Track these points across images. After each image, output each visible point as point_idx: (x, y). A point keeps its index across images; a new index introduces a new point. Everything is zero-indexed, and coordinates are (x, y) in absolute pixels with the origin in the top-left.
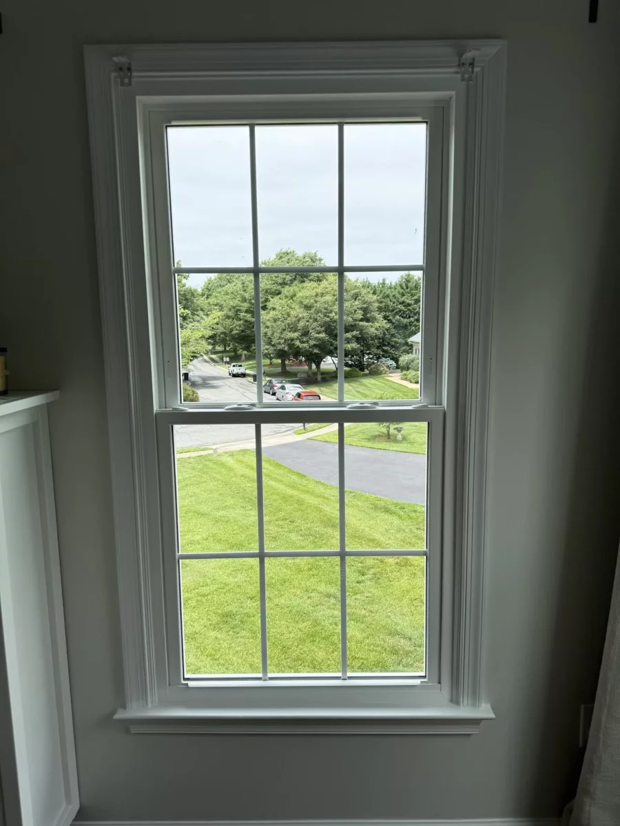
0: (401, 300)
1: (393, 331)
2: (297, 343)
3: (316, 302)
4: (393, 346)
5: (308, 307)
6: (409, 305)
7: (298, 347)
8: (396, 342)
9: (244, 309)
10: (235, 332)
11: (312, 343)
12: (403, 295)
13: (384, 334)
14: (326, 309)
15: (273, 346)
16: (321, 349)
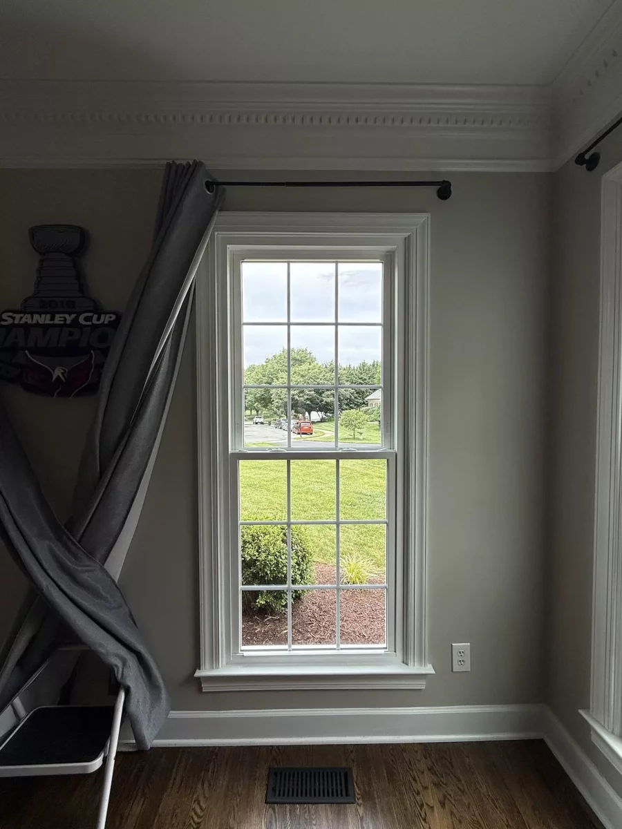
0: (360, 377)
1: (356, 395)
2: (296, 397)
3: (308, 373)
4: (356, 405)
5: (302, 376)
6: (365, 379)
7: (297, 400)
8: (358, 402)
9: (266, 381)
10: (258, 395)
11: (306, 397)
12: (361, 374)
13: (350, 396)
14: (314, 376)
15: (281, 399)
16: (311, 402)
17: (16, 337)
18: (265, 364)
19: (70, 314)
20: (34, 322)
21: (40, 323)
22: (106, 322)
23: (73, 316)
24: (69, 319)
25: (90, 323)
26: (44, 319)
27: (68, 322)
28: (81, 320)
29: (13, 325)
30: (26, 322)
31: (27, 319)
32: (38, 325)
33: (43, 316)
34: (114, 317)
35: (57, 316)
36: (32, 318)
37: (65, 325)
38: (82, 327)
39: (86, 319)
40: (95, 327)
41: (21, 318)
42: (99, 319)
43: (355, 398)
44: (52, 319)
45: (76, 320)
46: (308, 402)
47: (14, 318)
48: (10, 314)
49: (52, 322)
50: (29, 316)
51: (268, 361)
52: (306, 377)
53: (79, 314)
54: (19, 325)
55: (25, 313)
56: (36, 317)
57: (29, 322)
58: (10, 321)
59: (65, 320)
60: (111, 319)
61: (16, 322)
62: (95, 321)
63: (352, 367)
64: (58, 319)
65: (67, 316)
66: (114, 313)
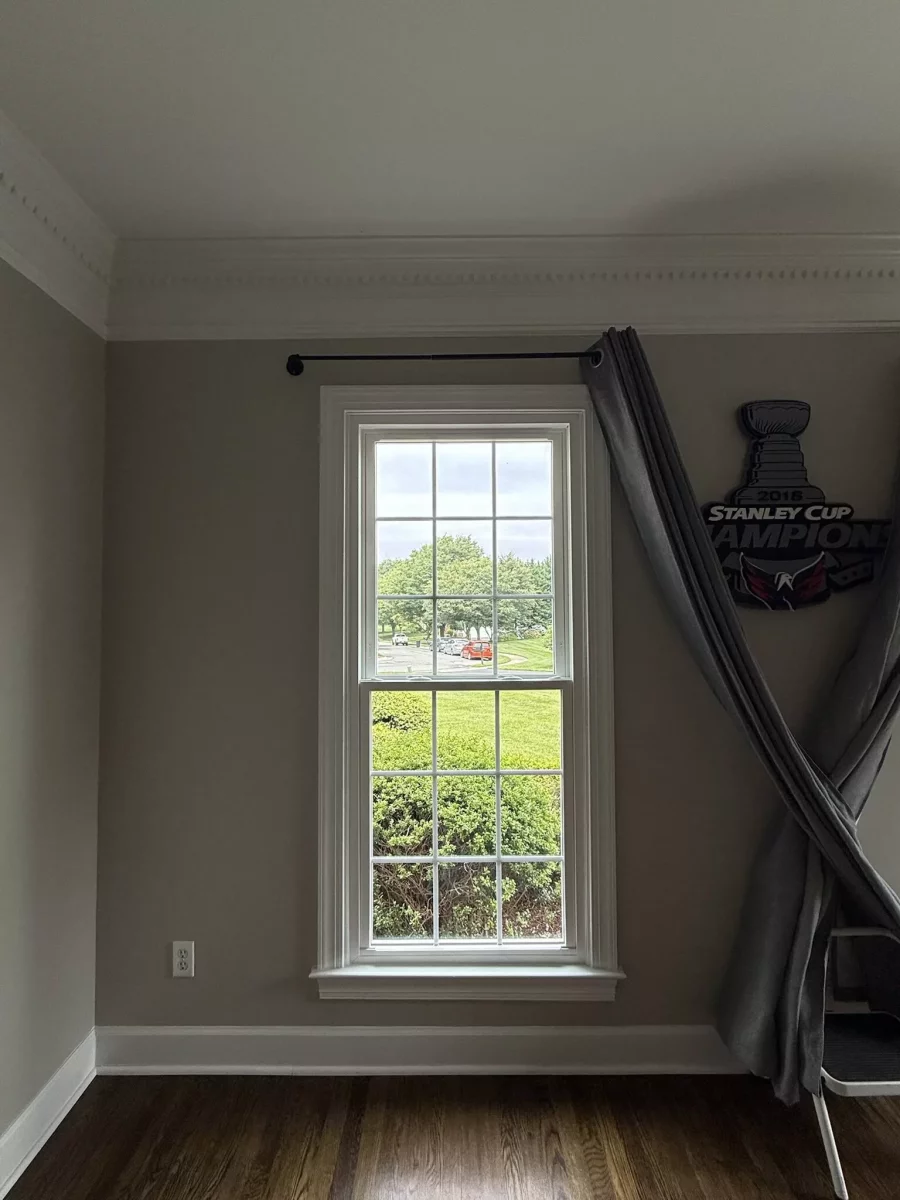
2: (461, 606)
5: (469, 576)
7: (462, 610)
11: (475, 606)
16: (482, 612)
17: (727, 536)
18: (411, 559)
19: (794, 507)
20: (751, 517)
21: (758, 518)
22: (839, 517)
23: (799, 509)
24: (793, 513)
25: (819, 518)
26: (762, 514)
27: (792, 517)
28: (808, 515)
29: (724, 521)
30: (740, 518)
31: (742, 513)
32: (754, 521)
33: (762, 510)
34: (848, 511)
35: (779, 510)
36: (748, 512)
37: (787, 521)
38: (808, 523)
39: (816, 513)
40: (823, 522)
41: (734, 513)
42: (829, 514)
43: (542, 606)
44: (772, 513)
45: (801, 514)
46: (478, 613)
47: (725, 513)
48: (721, 508)
49: (772, 518)
50: (744, 510)
51: (415, 554)
52: (475, 578)
53: (805, 507)
54: (731, 522)
55: (739, 506)
56: (753, 511)
57: (744, 517)
58: (720, 516)
59: (788, 514)
60: (845, 513)
61: (728, 517)
62: (824, 515)
63: (535, 562)
64: (780, 514)
65: (790, 509)
66: (849, 507)
